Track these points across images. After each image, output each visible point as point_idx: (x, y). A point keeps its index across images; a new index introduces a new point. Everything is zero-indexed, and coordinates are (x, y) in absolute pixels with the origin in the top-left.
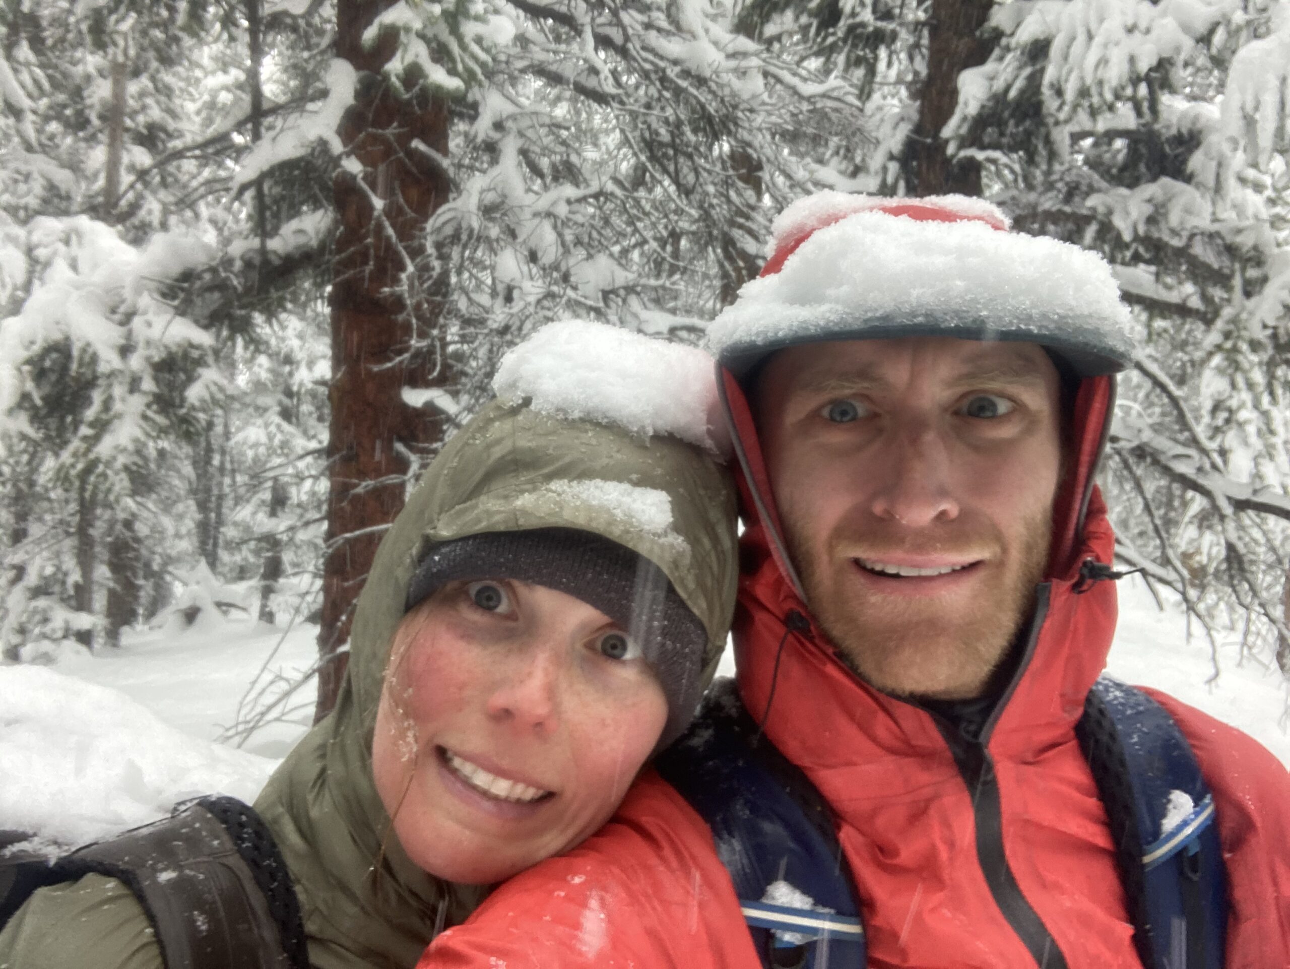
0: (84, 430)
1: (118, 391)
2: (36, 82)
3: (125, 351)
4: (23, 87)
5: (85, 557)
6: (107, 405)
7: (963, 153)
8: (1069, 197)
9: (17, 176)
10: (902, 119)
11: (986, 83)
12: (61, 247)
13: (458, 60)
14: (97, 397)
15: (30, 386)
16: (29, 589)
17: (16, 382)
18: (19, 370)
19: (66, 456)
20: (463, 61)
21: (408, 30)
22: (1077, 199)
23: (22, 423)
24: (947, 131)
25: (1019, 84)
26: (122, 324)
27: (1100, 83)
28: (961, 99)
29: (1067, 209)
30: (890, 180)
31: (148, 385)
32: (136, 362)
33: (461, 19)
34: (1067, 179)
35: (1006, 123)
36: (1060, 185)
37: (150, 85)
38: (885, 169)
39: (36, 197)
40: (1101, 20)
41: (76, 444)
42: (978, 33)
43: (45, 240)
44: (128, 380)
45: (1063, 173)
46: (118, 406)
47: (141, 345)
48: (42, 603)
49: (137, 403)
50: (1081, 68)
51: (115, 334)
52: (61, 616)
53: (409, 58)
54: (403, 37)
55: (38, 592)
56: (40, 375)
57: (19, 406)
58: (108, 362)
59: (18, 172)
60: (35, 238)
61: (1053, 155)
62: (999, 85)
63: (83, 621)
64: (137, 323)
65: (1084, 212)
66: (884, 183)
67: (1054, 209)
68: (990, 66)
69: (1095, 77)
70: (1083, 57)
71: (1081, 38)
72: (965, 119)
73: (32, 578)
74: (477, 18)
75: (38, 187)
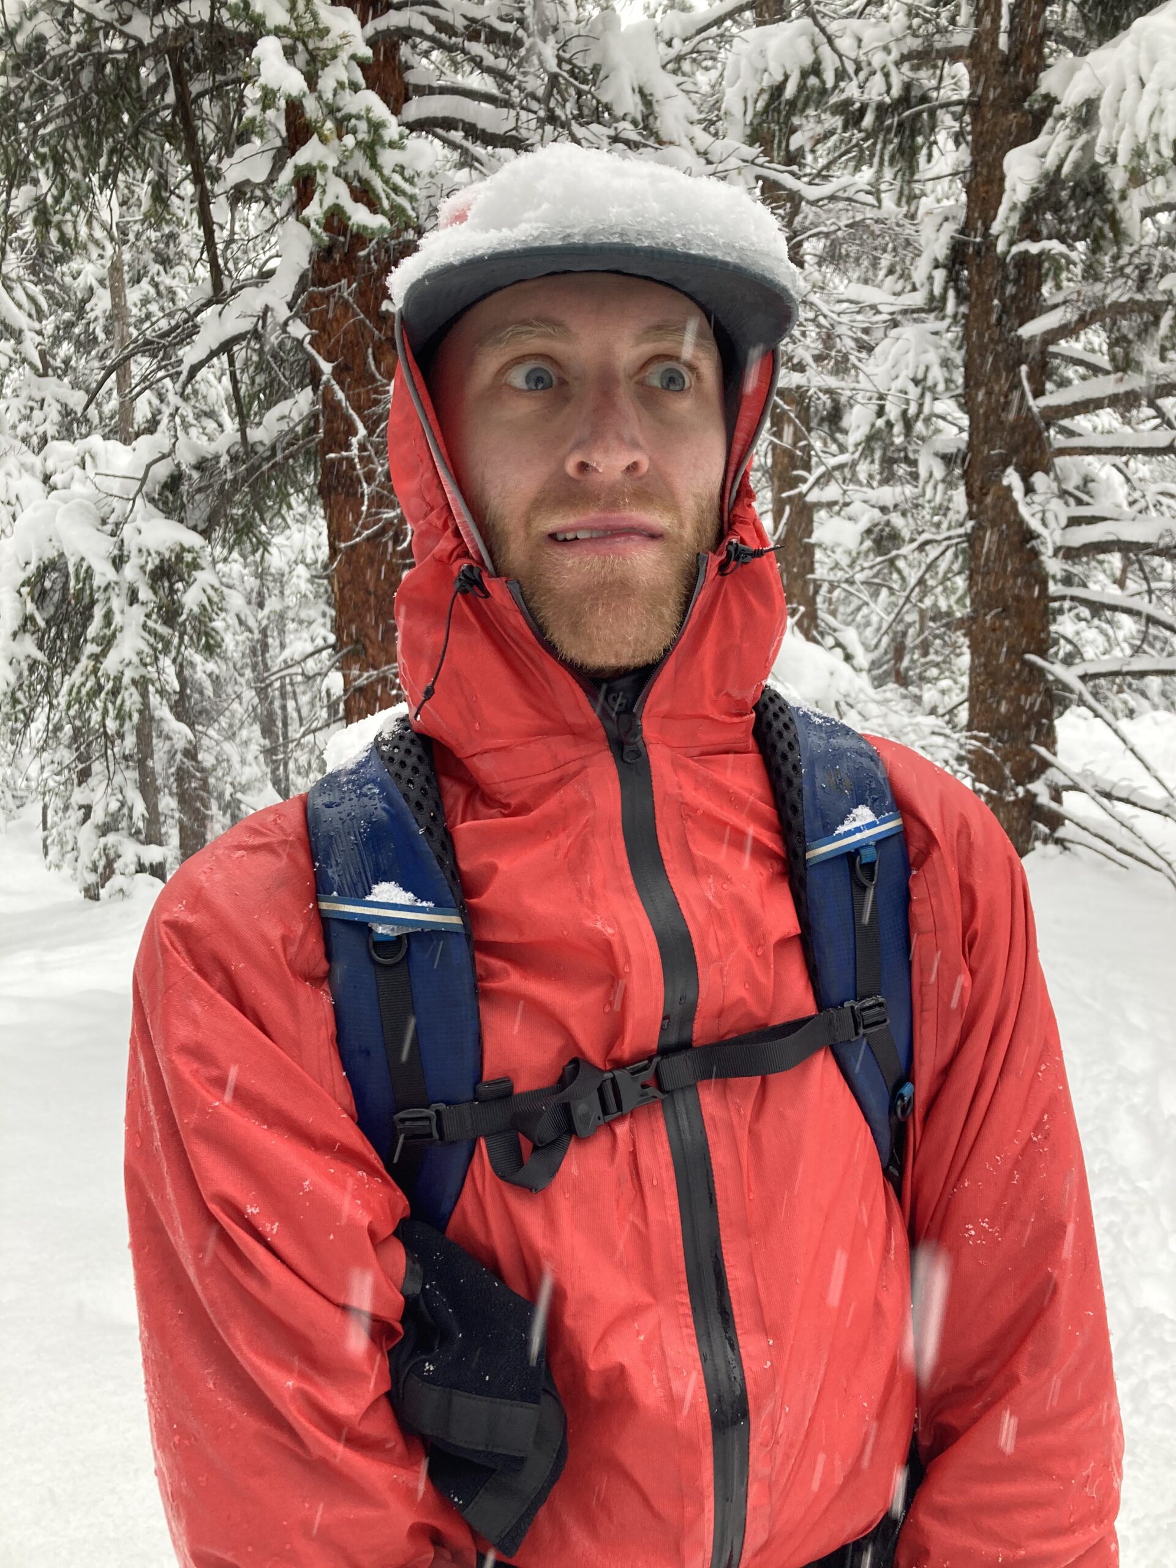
0: (91, 648)
1: (117, 603)
2: (32, 299)
3: (118, 562)
4: (20, 306)
5: (148, 788)
6: (108, 617)
7: (1015, 250)
8: (1142, 282)
9: (31, 403)
10: (946, 219)
11: (1037, 161)
12: (77, 470)
13: (383, 195)
14: (98, 612)
15: (31, 607)
16: (97, 827)
17: (18, 605)
18: (19, 592)
19: (76, 677)
20: (388, 197)
21: (324, 168)
22: (1150, 284)
23: (28, 646)
24: (996, 227)
25: (1073, 156)
26: (113, 534)
27: (1156, 137)
28: (1008, 185)
29: (1139, 297)
30: (937, 290)
31: (144, 594)
32: (130, 572)
33: (378, 148)
34: (1136, 261)
35: (1066, 207)
36: (1128, 270)
37: (152, 291)
38: (930, 278)
39: (53, 424)
40: (1153, 62)
41: (85, 663)
42: (1026, 105)
43: (61, 466)
44: (125, 591)
45: (1132, 255)
46: (118, 620)
47: (134, 553)
48: (111, 838)
49: (137, 613)
50: (1133, 124)
51: (108, 545)
52: (130, 851)
53: (329, 201)
54: (320, 179)
55: (105, 829)
56: (41, 597)
57: (23, 628)
58: (104, 574)
59: (31, 398)
60: (50, 466)
61: (1119, 235)
62: (1051, 162)
63: (153, 854)
64: (127, 531)
65: (1159, 298)
66: (931, 297)
67: (1124, 299)
68: (1043, 139)
69: (1150, 131)
70: (1135, 110)
71: (1132, 85)
72: (1013, 208)
73: (98, 816)
74: (392, 145)
75: (53, 412)
